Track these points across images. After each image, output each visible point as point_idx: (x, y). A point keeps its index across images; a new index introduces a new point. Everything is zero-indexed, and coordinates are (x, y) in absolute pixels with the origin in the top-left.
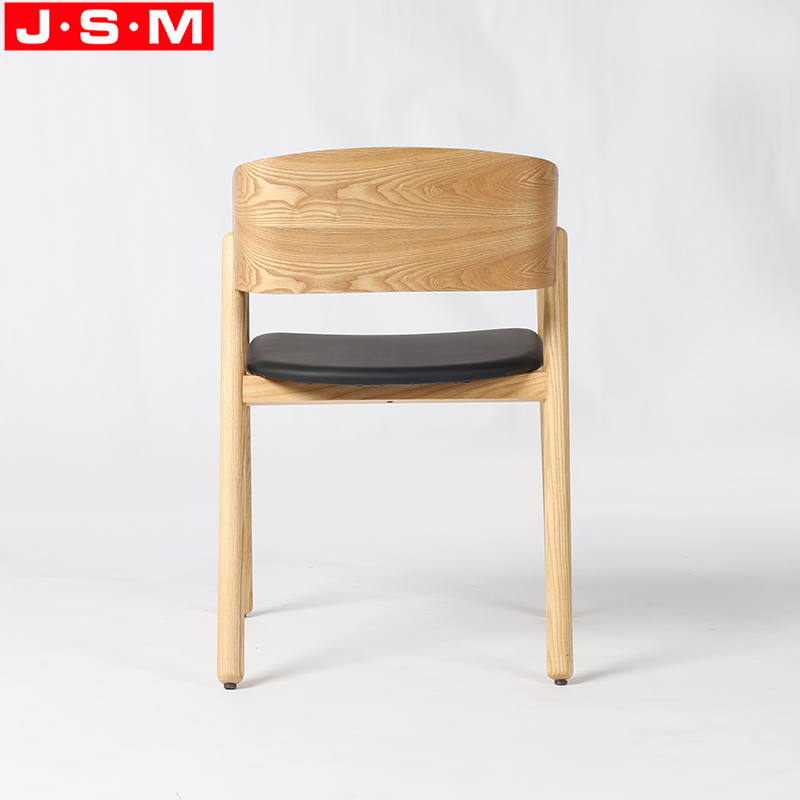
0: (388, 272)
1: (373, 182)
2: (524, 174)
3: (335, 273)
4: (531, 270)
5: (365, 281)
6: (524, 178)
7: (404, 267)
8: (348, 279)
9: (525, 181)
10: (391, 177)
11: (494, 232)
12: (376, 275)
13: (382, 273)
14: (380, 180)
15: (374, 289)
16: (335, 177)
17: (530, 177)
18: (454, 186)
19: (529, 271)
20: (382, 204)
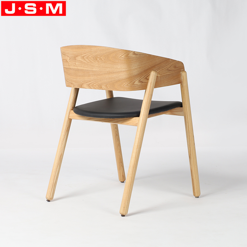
0: (89, 83)
1: (82, 56)
2: (120, 55)
3: (78, 82)
4: (127, 85)
5: (85, 85)
6: (120, 56)
7: (93, 82)
8: (81, 84)
9: (120, 57)
10: (86, 54)
11: (114, 72)
12: (87, 83)
13: (88, 83)
14: (84, 55)
15: (87, 88)
16: (74, 54)
17: (122, 56)
18: (101, 57)
19: (126, 85)
20: (85, 62)
